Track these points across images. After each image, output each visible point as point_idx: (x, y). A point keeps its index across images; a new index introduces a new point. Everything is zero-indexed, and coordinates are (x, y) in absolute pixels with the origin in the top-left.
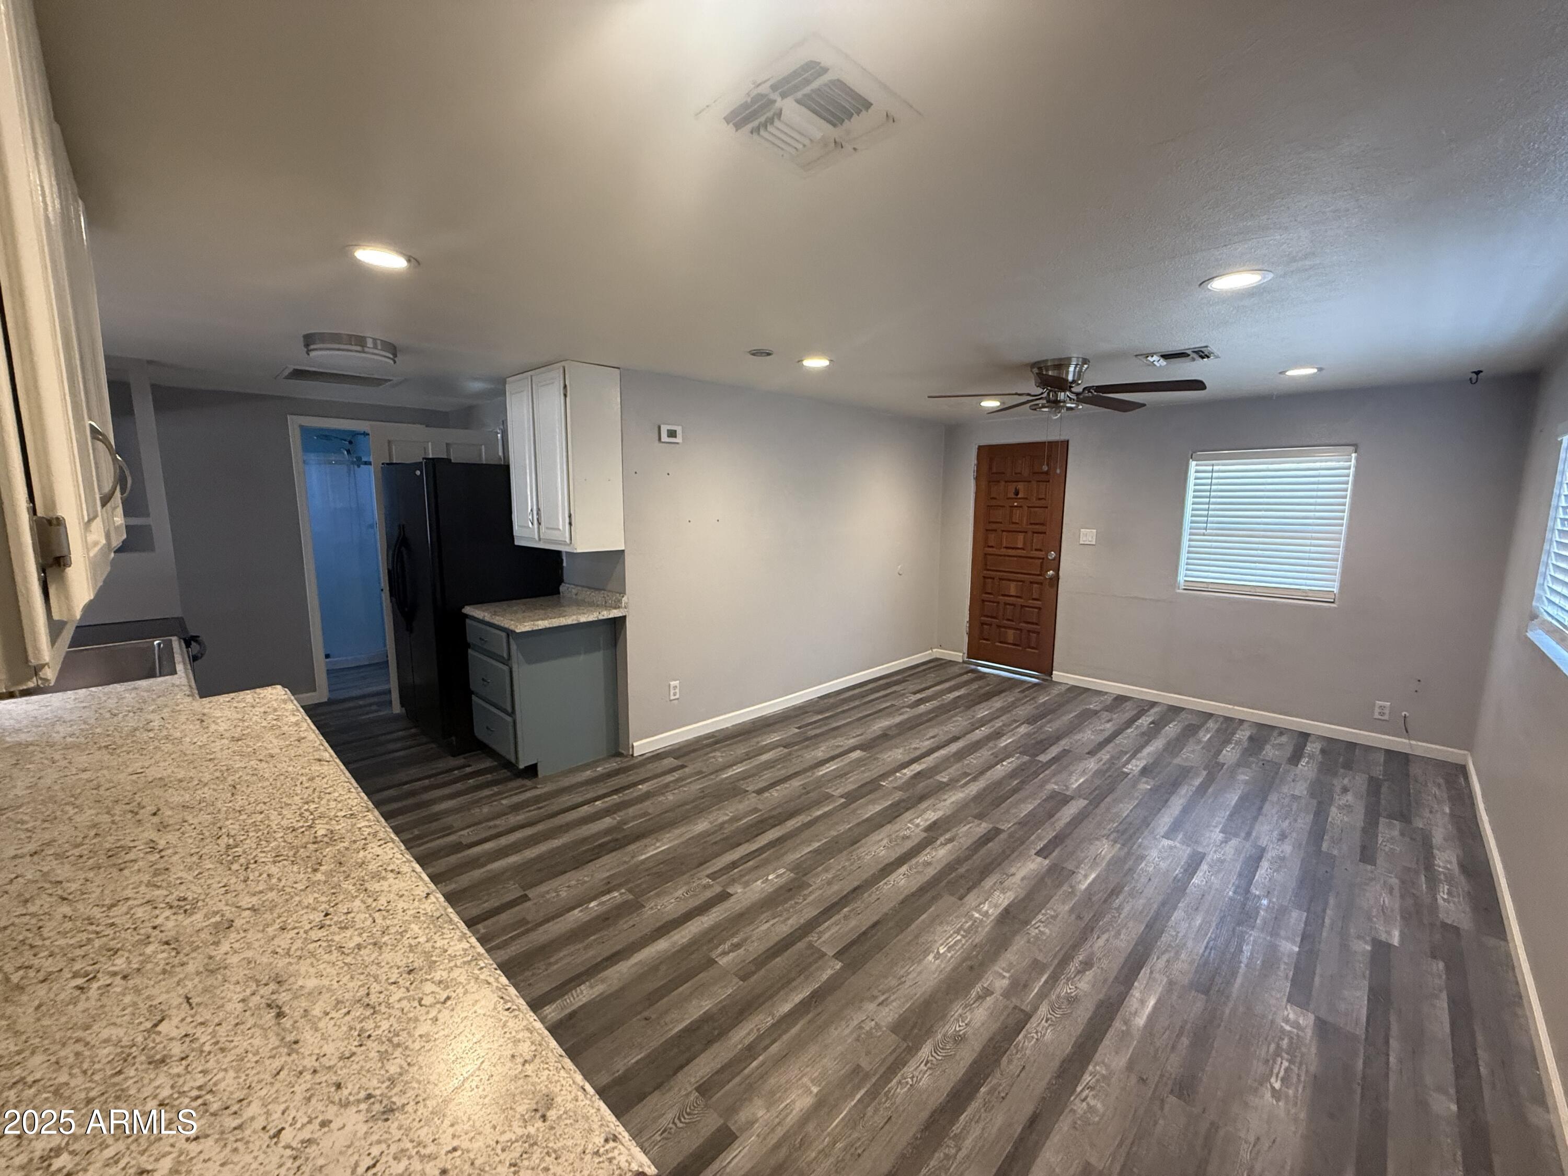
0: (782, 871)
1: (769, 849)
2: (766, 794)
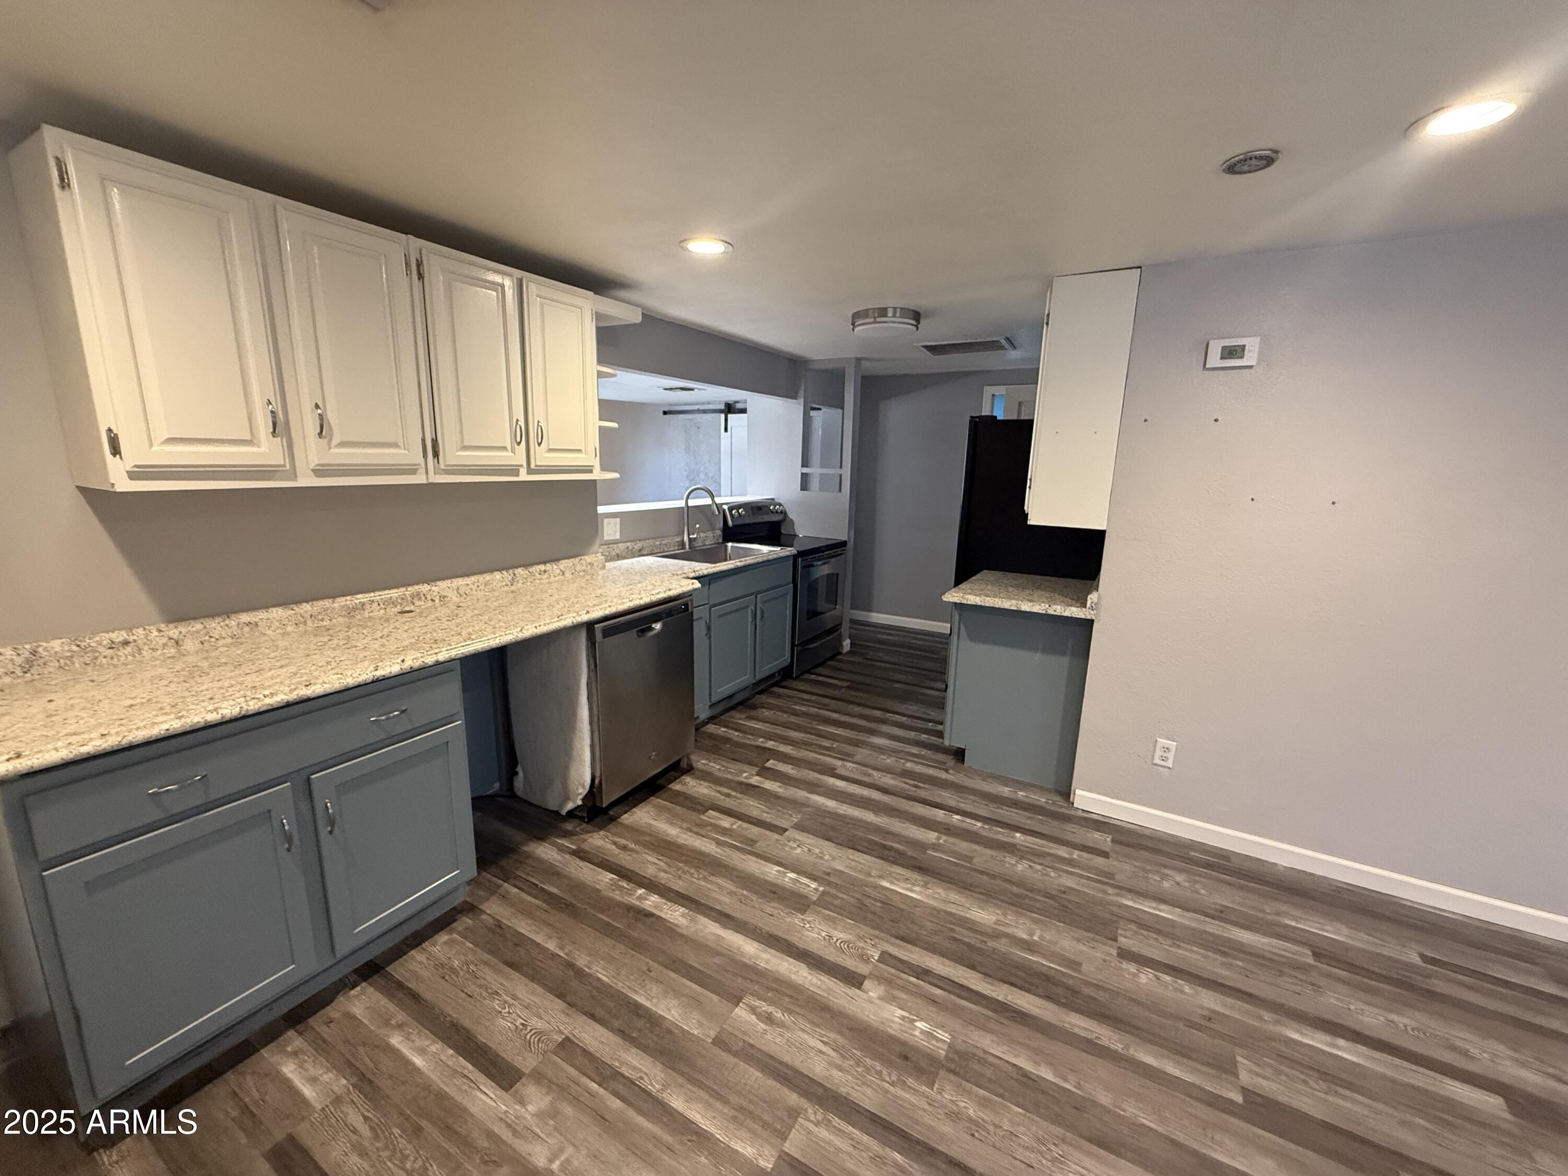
0: (946, 1037)
1: (986, 1007)
2: (1132, 968)
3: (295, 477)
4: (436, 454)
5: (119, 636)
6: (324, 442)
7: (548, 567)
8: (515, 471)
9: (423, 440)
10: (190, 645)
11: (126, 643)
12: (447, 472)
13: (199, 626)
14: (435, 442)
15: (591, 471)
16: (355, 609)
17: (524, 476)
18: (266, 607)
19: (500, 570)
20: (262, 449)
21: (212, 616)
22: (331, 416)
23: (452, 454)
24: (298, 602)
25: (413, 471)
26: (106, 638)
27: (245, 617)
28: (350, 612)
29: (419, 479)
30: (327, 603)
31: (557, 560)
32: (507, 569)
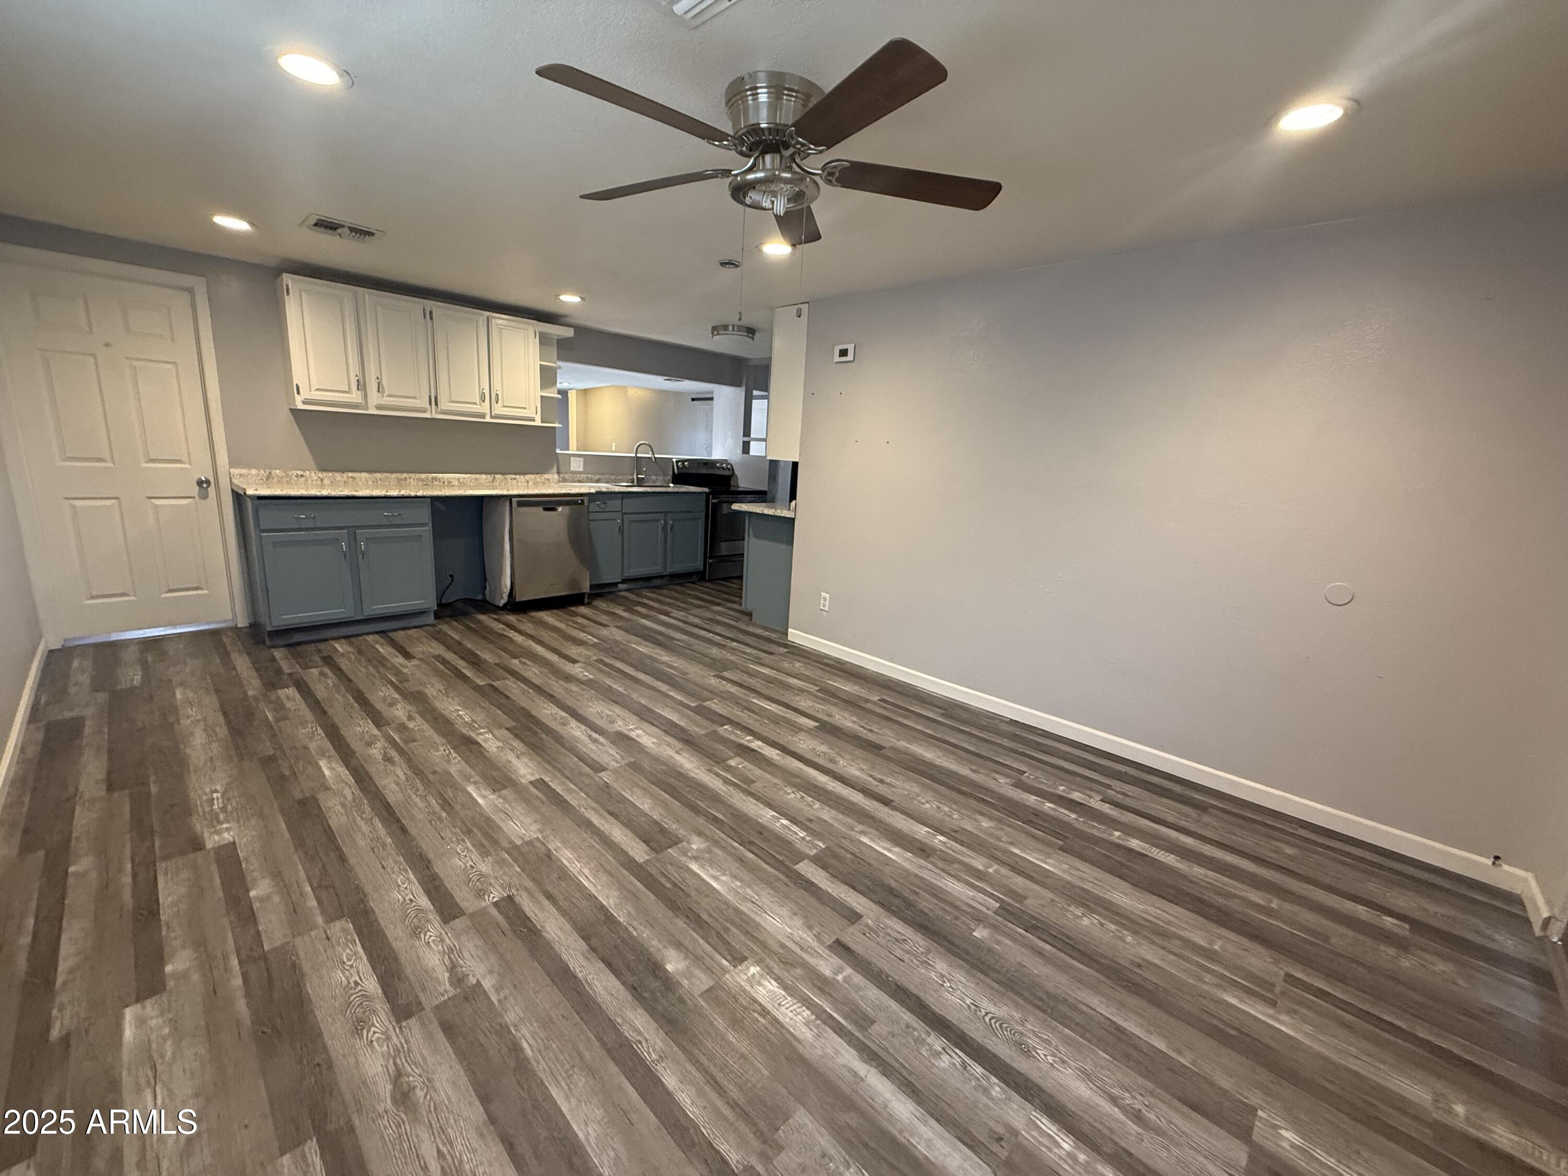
3: (367, 409)
4: (436, 404)
5: (300, 473)
6: (380, 394)
7: (518, 477)
8: (483, 416)
9: (430, 397)
10: (326, 481)
11: (302, 476)
12: (443, 413)
13: (331, 474)
14: (436, 398)
15: (534, 420)
16: (402, 480)
17: (488, 419)
18: (360, 472)
19: (486, 473)
20: (354, 395)
21: (338, 471)
22: (385, 383)
23: (444, 405)
24: (375, 472)
25: (425, 411)
26: (295, 472)
27: (350, 474)
28: (399, 480)
29: (427, 415)
30: (389, 475)
31: (524, 474)
32: (490, 474)
